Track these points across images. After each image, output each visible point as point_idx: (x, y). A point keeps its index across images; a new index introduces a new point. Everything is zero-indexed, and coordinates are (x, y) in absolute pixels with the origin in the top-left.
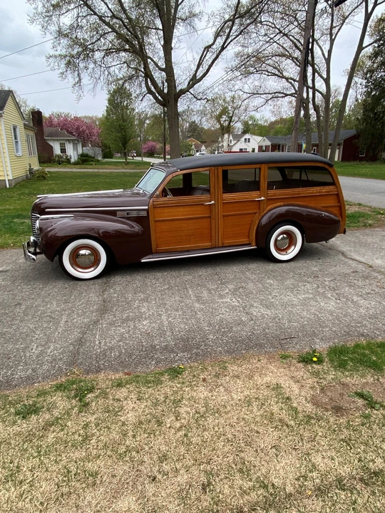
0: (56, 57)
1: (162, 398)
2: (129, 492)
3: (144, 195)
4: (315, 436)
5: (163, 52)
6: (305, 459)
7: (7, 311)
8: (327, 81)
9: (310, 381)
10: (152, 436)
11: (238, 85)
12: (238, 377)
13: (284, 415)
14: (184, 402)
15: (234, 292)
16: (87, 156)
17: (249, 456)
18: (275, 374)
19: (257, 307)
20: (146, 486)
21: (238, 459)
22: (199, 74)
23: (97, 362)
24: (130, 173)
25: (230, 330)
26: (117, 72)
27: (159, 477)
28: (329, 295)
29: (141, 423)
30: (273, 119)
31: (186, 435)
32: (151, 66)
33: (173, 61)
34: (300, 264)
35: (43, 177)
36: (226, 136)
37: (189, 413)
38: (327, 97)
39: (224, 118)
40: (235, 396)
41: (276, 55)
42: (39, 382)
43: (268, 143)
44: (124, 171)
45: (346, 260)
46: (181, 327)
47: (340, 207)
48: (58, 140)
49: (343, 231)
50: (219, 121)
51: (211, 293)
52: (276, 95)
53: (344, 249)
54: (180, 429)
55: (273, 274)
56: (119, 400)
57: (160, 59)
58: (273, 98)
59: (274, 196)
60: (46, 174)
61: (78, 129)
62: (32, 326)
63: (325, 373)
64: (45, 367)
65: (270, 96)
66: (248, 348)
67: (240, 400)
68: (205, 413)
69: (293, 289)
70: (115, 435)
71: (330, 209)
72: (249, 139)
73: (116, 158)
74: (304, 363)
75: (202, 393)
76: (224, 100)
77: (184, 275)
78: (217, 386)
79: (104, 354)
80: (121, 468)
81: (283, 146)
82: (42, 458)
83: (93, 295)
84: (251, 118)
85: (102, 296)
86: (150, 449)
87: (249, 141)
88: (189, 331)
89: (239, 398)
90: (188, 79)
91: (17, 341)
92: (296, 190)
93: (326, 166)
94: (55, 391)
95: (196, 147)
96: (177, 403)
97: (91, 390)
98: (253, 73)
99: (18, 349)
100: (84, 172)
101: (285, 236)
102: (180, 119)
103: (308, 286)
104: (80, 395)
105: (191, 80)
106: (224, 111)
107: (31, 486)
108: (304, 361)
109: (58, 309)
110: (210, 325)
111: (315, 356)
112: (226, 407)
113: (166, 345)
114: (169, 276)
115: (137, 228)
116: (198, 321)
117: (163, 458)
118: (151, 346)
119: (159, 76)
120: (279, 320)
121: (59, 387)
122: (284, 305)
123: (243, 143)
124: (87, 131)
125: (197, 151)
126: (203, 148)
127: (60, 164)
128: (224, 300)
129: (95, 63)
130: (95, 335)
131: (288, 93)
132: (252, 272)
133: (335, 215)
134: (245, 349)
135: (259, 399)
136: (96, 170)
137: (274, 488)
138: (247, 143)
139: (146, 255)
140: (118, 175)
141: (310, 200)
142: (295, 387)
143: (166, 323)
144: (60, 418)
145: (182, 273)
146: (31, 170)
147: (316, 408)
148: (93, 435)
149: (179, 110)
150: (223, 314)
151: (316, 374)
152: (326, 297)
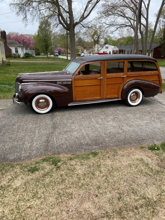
0: (14, 4)
1: (91, 164)
2: (87, 201)
3: (70, 74)
4: (162, 179)
5: (67, 3)
6: (159, 188)
7: (9, 128)
8: (147, 19)
9: (155, 157)
10: (92, 179)
11: (103, 20)
12: (123, 156)
13: (147, 170)
14: (102, 166)
15: (113, 120)
16: (28, 54)
17: (135, 186)
18: (139, 155)
19: (125, 127)
20: (94, 198)
21: (130, 188)
22: (85, 15)
23: (58, 150)
24: (51, 63)
25: (115, 136)
26: (44, 12)
27: (99, 195)
28: (157, 121)
29: (85, 174)
30: (119, 37)
31: (106, 179)
32: (62, 10)
33: (72, 8)
34: (142, 107)
35: (9, 64)
36: (97, 45)
37: (105, 170)
38: (147, 27)
39: (95, 36)
40: (124, 164)
41: (122, 6)
42: (33, 158)
43: (117, 49)
44: (47, 62)
45: (162, 105)
46: (92, 135)
47: (160, 81)
48: (14, 46)
49: (160, 92)
50: (93, 38)
51: (103, 120)
52: (122, 26)
53: (161, 100)
54: (103, 176)
55: (129, 112)
56: (72, 165)
57: (66, 7)
58: (120, 27)
59: (130, 75)
60: (11, 63)
61: (23, 41)
62: (23, 134)
63: (161, 154)
64: (34, 152)
65: (119, 26)
66: (125, 144)
67: (126, 165)
68: (112, 170)
69: (140, 118)
70: (75, 179)
71: (155, 82)
72: (108, 47)
73: (42, 55)
74: (151, 150)
75: (109, 162)
76: (95, 28)
77: (88, 112)
78: (115, 160)
79: (60, 146)
80: (82, 192)
81: (124, 51)
82: (46, 188)
83: (48, 120)
84: (108, 36)
85: (52, 121)
86: (92, 184)
87: (108, 48)
88: (96, 137)
89: (126, 164)
90: (80, 17)
91: (18, 141)
92: (140, 72)
93: (154, 62)
94: (43, 161)
95: (81, 50)
96: (99, 166)
97: (59, 161)
98: (111, 15)
99: (20, 145)
100: (28, 63)
101: (134, 94)
102: (75, 36)
103: (147, 117)
104: (55, 163)
105: (81, 17)
106: (96, 33)
107: (45, 199)
108: (151, 149)
109: (33, 127)
110: (105, 134)
111: (156, 147)
112: (121, 168)
113: (87, 143)
114: (81, 112)
115: (66, 89)
116: (99, 132)
117: (99, 188)
118: (81, 143)
119: (66, 15)
120: (136, 132)
121: (44, 160)
122: (138, 126)
123: (105, 49)
124: (28, 42)
125: (82, 53)
126: (85, 51)
127: (15, 58)
128: (109, 123)
129: (33, 8)
130: (54, 138)
131: (128, 25)
132: (120, 110)
133: (157, 84)
134: (123, 145)
135: (135, 165)
136: (33, 61)
137: (148, 199)
138: (107, 49)
139: (71, 103)
140: (45, 64)
141: (146, 77)
142: (149, 160)
143: (85, 133)
144: (49, 172)
145: (87, 111)
146: (3, 61)
147: (160, 168)
148: (66, 179)
149: (75, 32)
150: (110, 129)
151: (157, 154)
152: (156, 122)
